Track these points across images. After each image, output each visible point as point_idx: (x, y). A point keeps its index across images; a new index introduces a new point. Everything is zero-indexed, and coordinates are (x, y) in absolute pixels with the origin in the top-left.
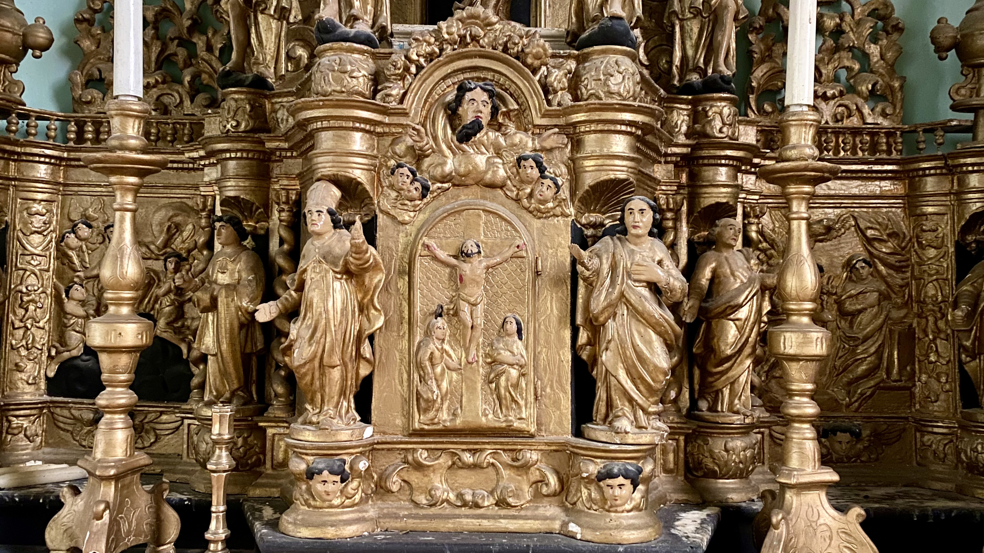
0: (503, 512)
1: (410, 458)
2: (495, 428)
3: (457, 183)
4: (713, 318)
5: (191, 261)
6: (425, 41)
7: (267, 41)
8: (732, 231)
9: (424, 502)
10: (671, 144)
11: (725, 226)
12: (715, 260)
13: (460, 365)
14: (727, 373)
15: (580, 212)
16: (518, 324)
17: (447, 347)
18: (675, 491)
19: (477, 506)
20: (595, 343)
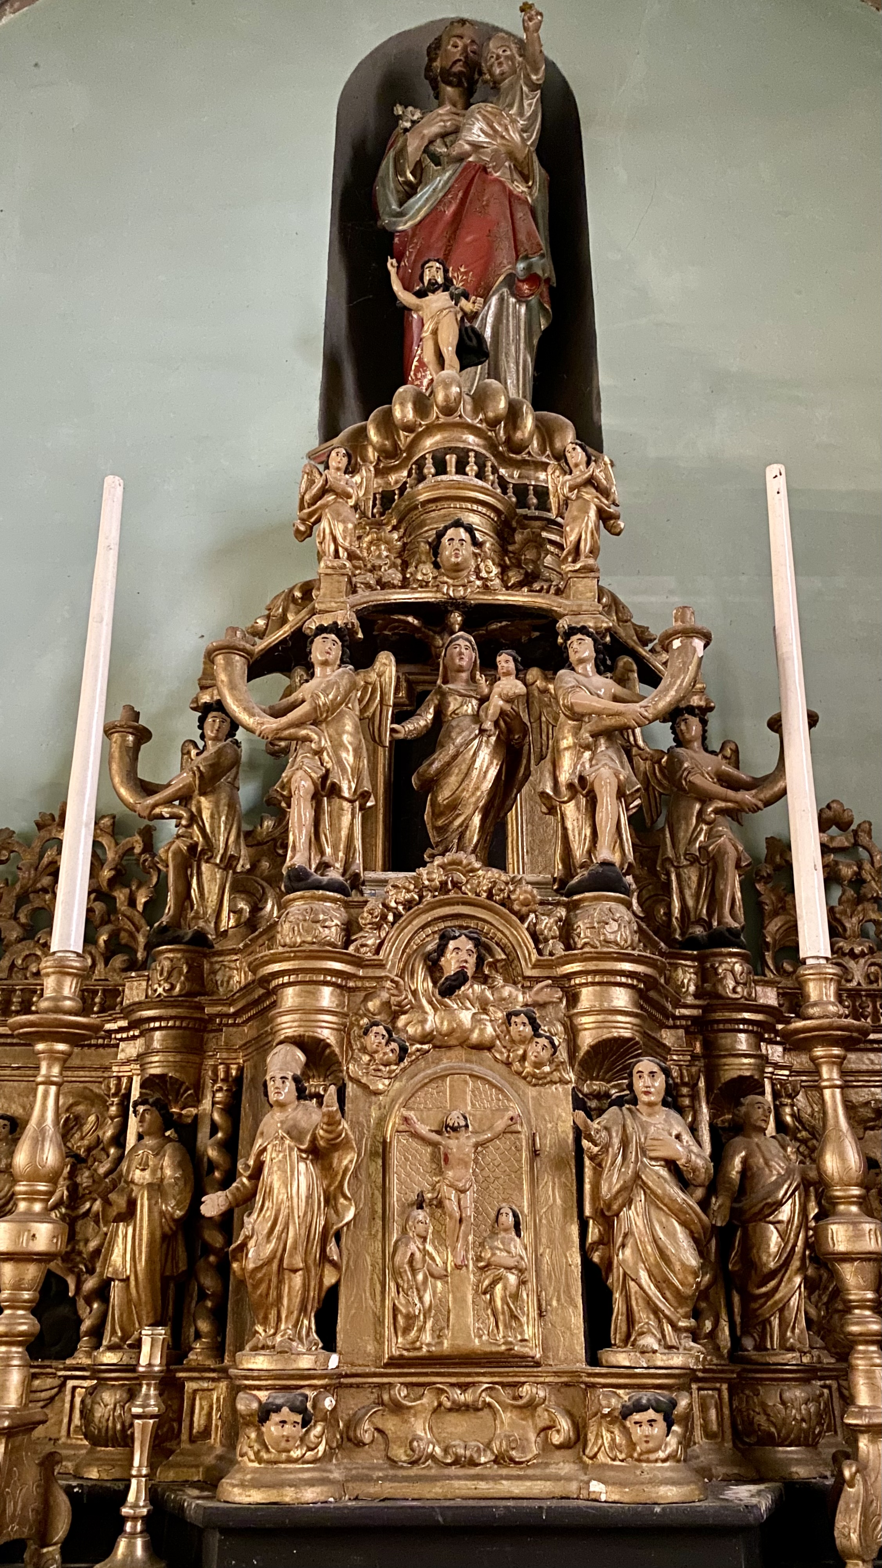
0: (504, 1472)
1: (386, 1397)
2: (491, 1353)
3: (438, 1044)
4: (749, 1221)
5: (90, 1163)
6: (405, 888)
7: (209, 893)
8: (761, 1111)
9: (404, 1458)
10: (678, 1004)
11: (752, 1105)
12: (744, 1148)
13: (446, 1270)
14: (773, 1296)
15: (581, 1079)
16: (515, 1215)
17: (429, 1248)
18: (722, 1463)
19: (472, 1463)
20: (609, 1242)
